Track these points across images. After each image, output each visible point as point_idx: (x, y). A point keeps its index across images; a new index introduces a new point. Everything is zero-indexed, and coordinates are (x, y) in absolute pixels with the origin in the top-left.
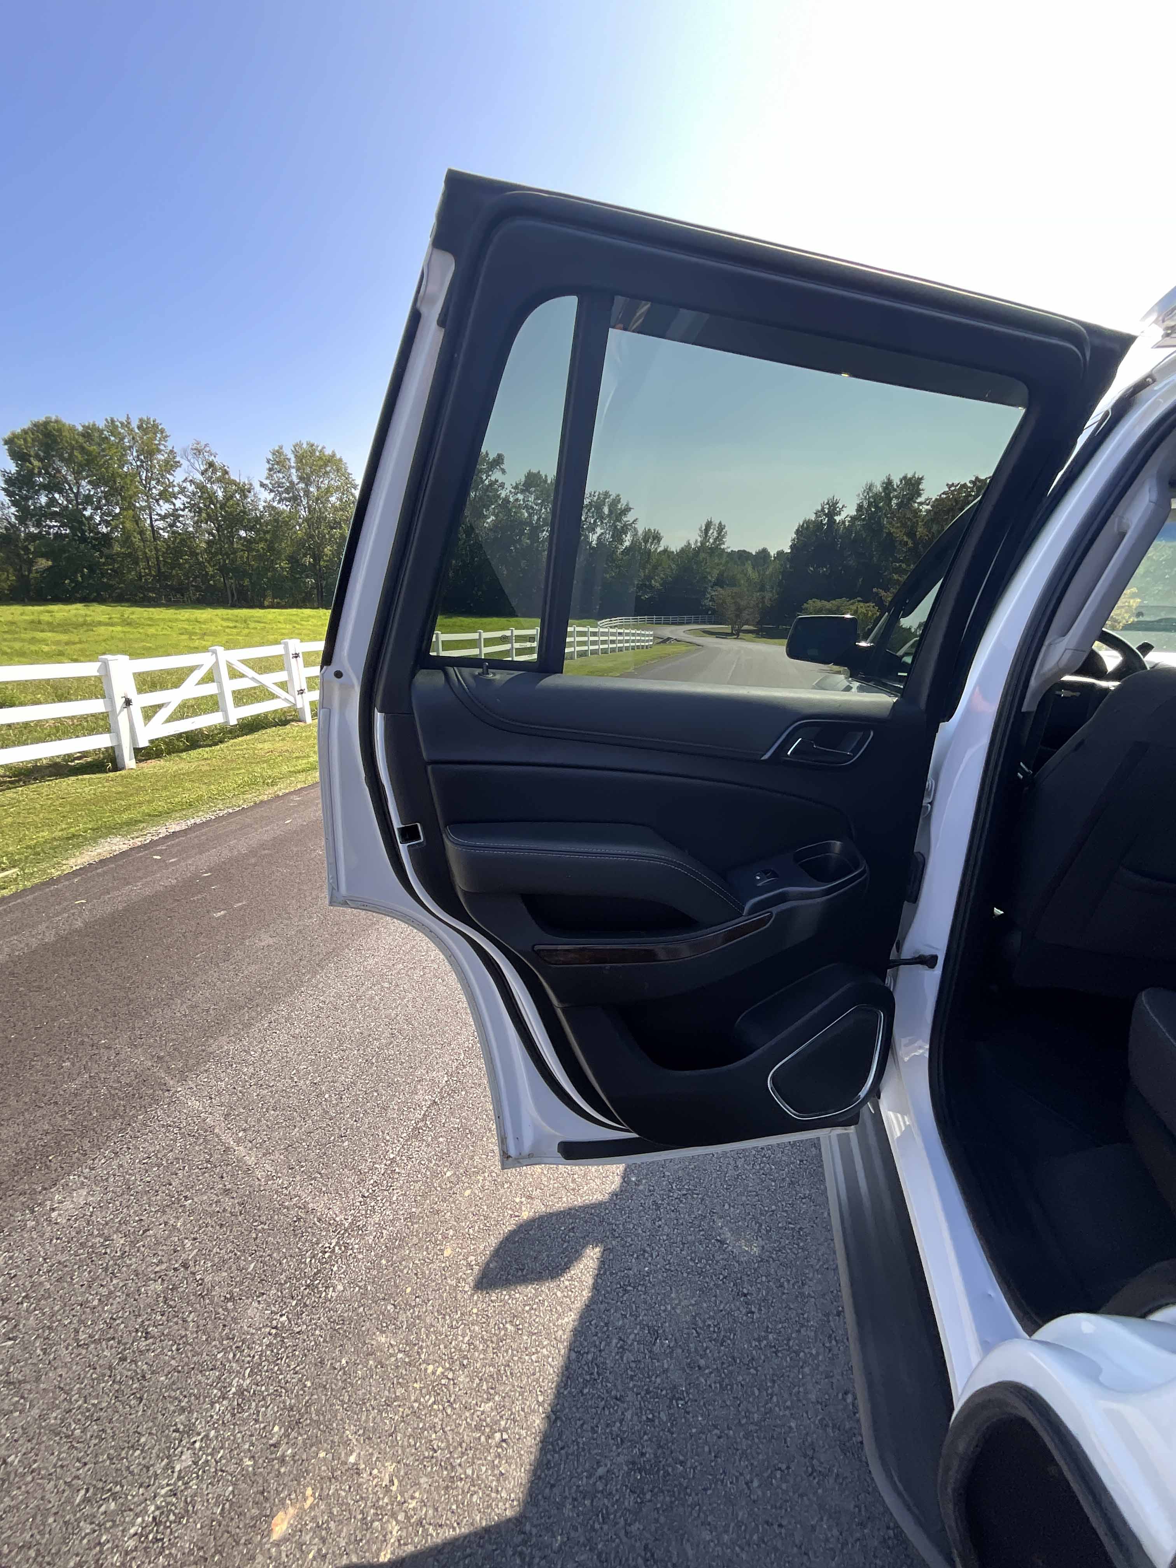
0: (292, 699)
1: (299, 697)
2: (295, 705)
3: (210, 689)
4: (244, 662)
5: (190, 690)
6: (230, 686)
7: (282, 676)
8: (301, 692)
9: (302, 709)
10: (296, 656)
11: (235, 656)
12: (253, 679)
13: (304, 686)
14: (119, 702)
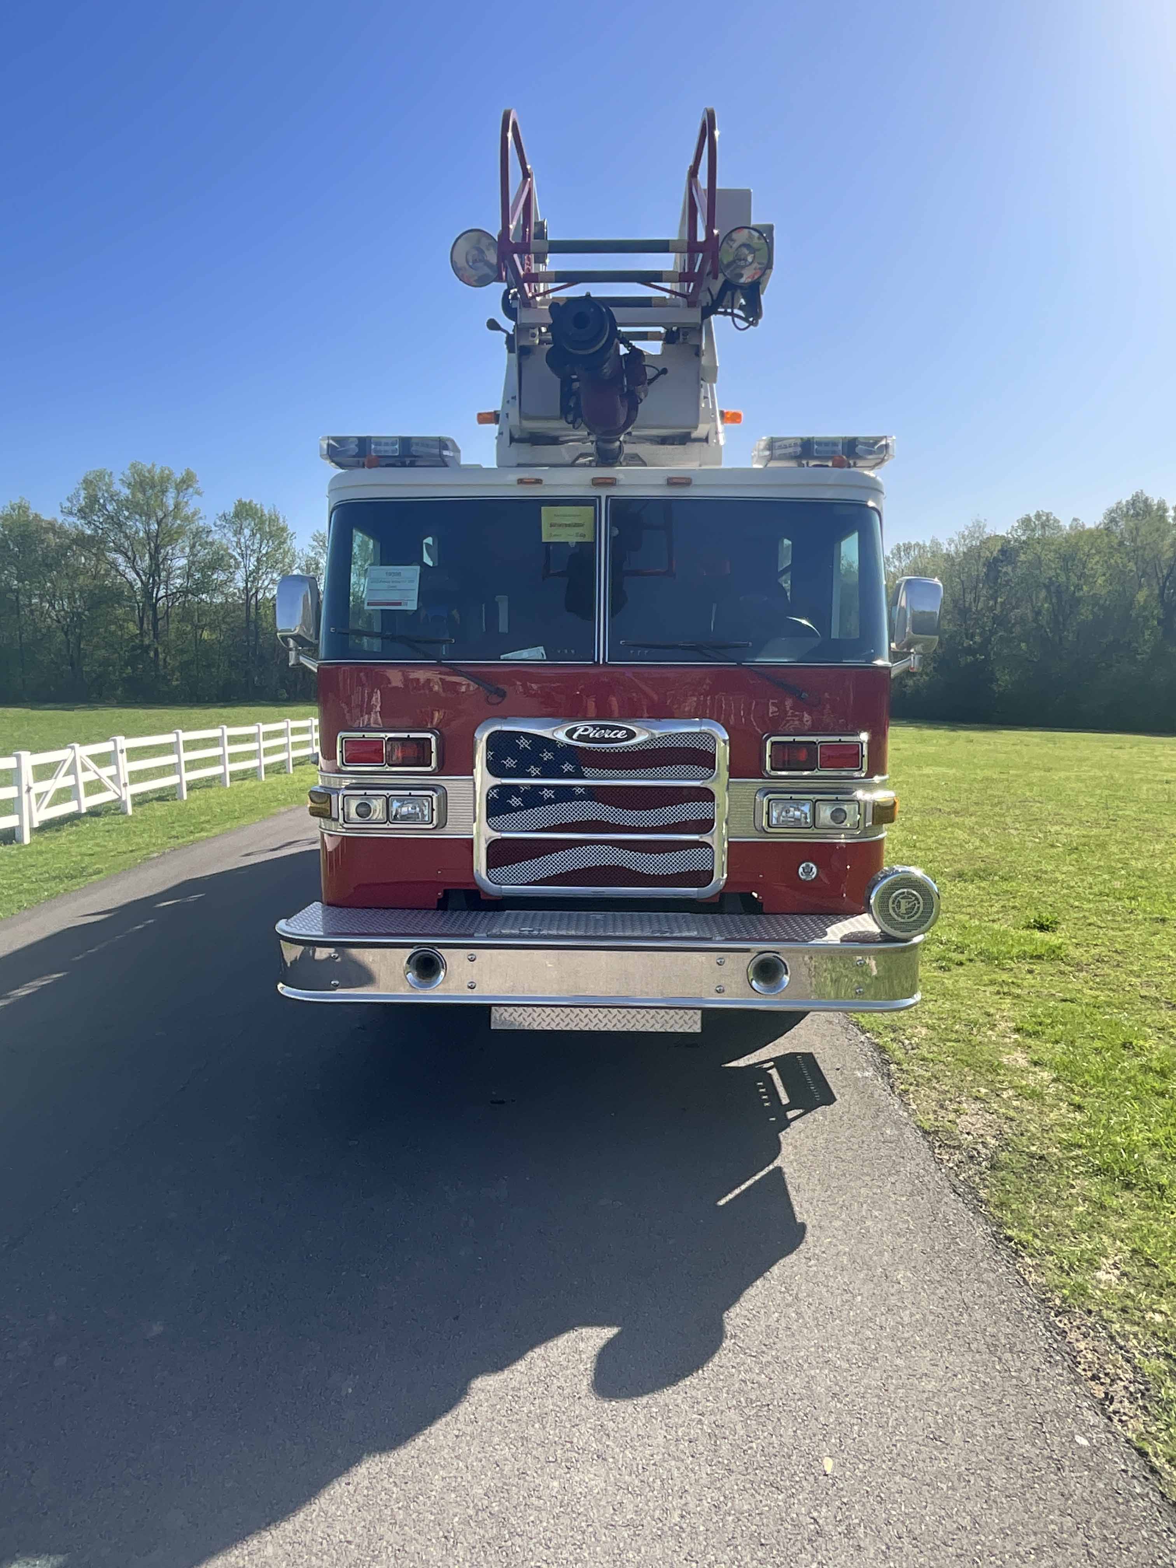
0: (119, 792)
1: (123, 789)
2: (120, 797)
3: (70, 781)
4: (89, 756)
5: (62, 781)
6: (85, 777)
7: (111, 770)
8: (125, 785)
9: (125, 802)
10: (122, 751)
11: (83, 752)
12: (95, 772)
13: (127, 781)
14: (25, 788)
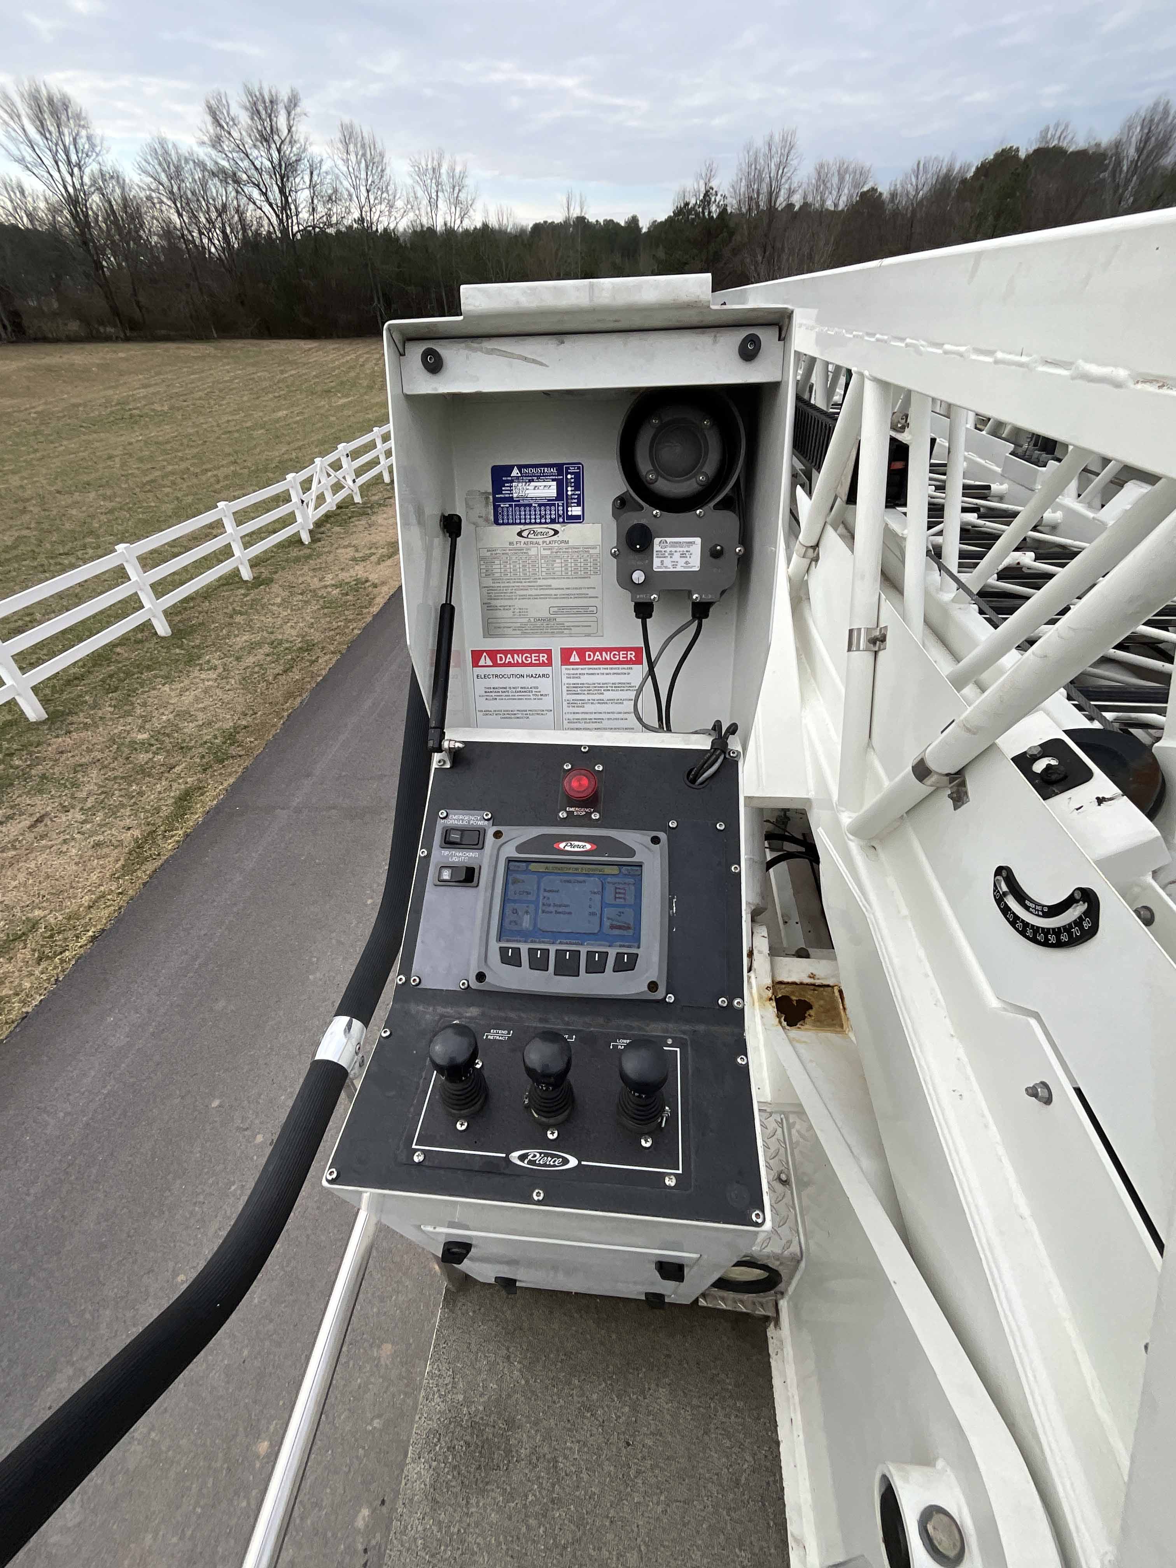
0: (350, 488)
1: (352, 484)
2: (352, 491)
4: (328, 465)
5: (315, 490)
6: (329, 482)
7: (343, 472)
9: (356, 494)
10: (344, 456)
11: (324, 462)
12: (334, 476)
13: (353, 477)
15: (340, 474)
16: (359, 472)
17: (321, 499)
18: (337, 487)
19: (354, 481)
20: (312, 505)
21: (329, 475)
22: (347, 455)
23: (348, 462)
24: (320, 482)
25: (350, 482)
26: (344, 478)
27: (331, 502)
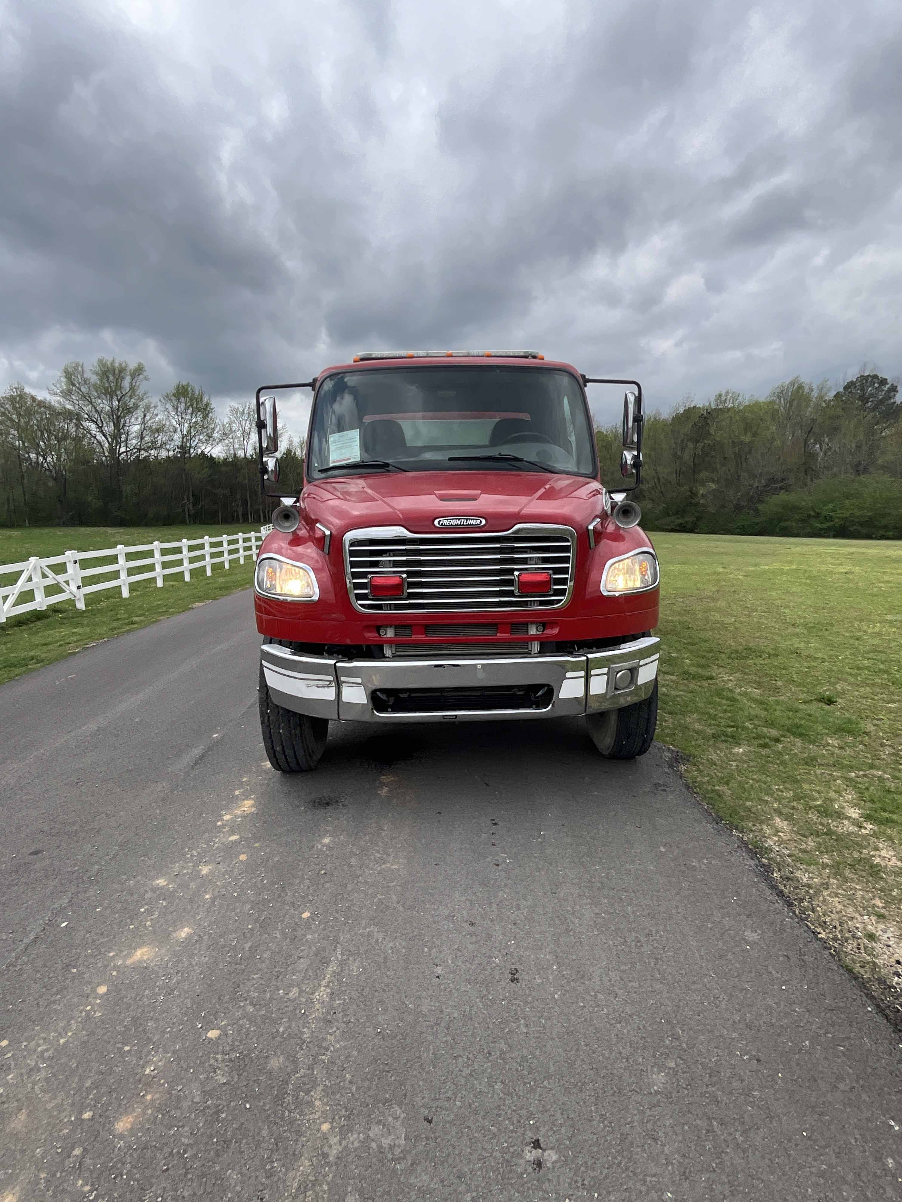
0: (73, 593)
1: (77, 590)
2: (74, 597)
3: (30, 585)
5: (22, 586)
9: (79, 601)
12: (53, 578)
13: (81, 584)
15: (61, 578)
16: (88, 581)
17: (27, 596)
18: (52, 590)
19: (79, 587)
20: (11, 600)
21: (44, 576)
22: (75, 562)
23: (74, 570)
24: (30, 579)
25: (73, 588)
26: (67, 582)
27: (41, 602)
